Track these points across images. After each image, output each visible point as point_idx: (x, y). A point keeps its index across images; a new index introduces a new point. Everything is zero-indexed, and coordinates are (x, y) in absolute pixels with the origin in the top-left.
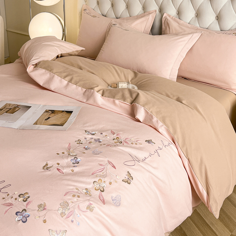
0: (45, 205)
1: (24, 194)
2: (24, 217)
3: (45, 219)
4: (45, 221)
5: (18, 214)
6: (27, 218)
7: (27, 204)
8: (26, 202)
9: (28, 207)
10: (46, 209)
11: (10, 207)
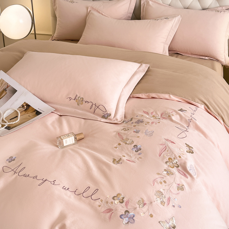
0: (143, 201)
1: (117, 196)
2: (130, 218)
3: (150, 213)
4: (151, 216)
5: (122, 217)
6: (134, 218)
7: (126, 205)
8: (124, 204)
9: (128, 208)
10: (146, 204)
11: (111, 212)
